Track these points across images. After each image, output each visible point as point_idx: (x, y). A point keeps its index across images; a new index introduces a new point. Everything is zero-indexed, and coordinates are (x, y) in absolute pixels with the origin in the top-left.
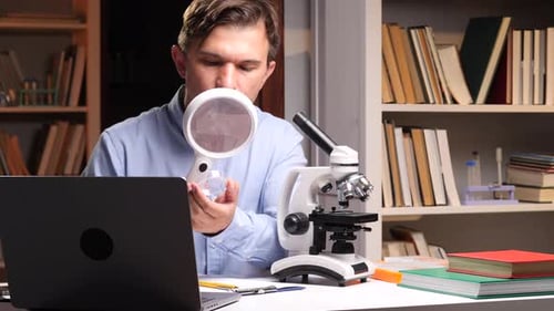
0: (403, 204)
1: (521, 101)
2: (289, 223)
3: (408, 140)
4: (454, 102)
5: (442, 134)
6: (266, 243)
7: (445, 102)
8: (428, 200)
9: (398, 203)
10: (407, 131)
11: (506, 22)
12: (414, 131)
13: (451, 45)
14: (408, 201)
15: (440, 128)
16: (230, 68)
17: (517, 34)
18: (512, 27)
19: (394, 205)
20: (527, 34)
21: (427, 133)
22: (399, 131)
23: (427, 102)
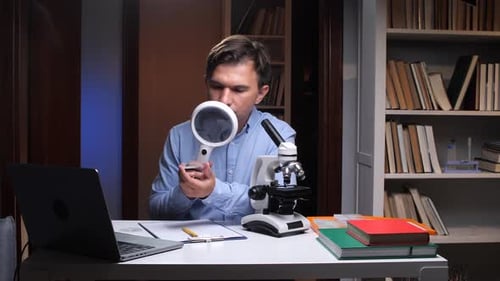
0: (402, 172)
1: (485, 108)
2: (251, 193)
3: (406, 132)
4: (440, 108)
5: (429, 129)
6: (243, 204)
7: (434, 109)
8: (419, 169)
9: (399, 171)
10: (405, 127)
11: (475, 58)
12: (410, 127)
13: (437, 73)
14: (405, 170)
15: (428, 125)
16: (227, 91)
17: (483, 67)
18: (480, 62)
19: (396, 172)
20: (490, 66)
21: (419, 128)
22: (400, 127)
23: (422, 109)
